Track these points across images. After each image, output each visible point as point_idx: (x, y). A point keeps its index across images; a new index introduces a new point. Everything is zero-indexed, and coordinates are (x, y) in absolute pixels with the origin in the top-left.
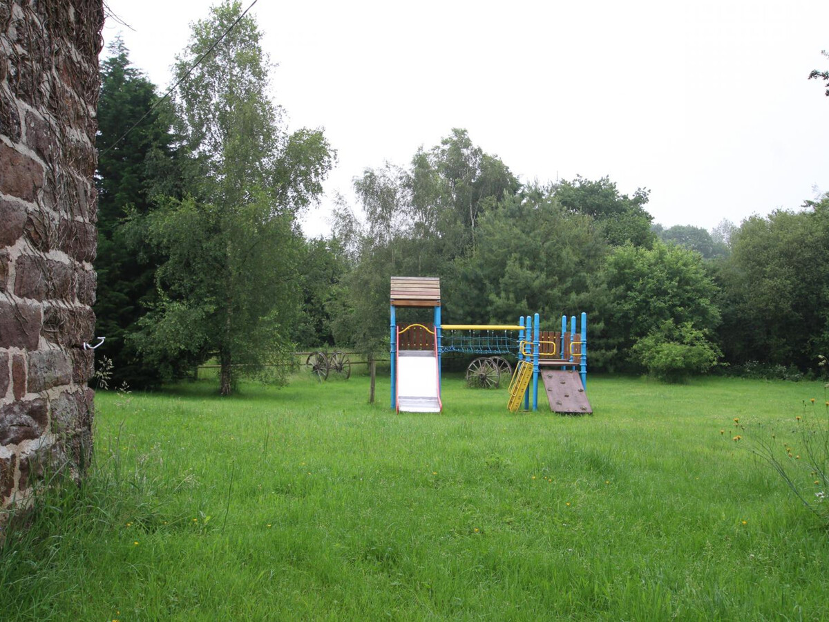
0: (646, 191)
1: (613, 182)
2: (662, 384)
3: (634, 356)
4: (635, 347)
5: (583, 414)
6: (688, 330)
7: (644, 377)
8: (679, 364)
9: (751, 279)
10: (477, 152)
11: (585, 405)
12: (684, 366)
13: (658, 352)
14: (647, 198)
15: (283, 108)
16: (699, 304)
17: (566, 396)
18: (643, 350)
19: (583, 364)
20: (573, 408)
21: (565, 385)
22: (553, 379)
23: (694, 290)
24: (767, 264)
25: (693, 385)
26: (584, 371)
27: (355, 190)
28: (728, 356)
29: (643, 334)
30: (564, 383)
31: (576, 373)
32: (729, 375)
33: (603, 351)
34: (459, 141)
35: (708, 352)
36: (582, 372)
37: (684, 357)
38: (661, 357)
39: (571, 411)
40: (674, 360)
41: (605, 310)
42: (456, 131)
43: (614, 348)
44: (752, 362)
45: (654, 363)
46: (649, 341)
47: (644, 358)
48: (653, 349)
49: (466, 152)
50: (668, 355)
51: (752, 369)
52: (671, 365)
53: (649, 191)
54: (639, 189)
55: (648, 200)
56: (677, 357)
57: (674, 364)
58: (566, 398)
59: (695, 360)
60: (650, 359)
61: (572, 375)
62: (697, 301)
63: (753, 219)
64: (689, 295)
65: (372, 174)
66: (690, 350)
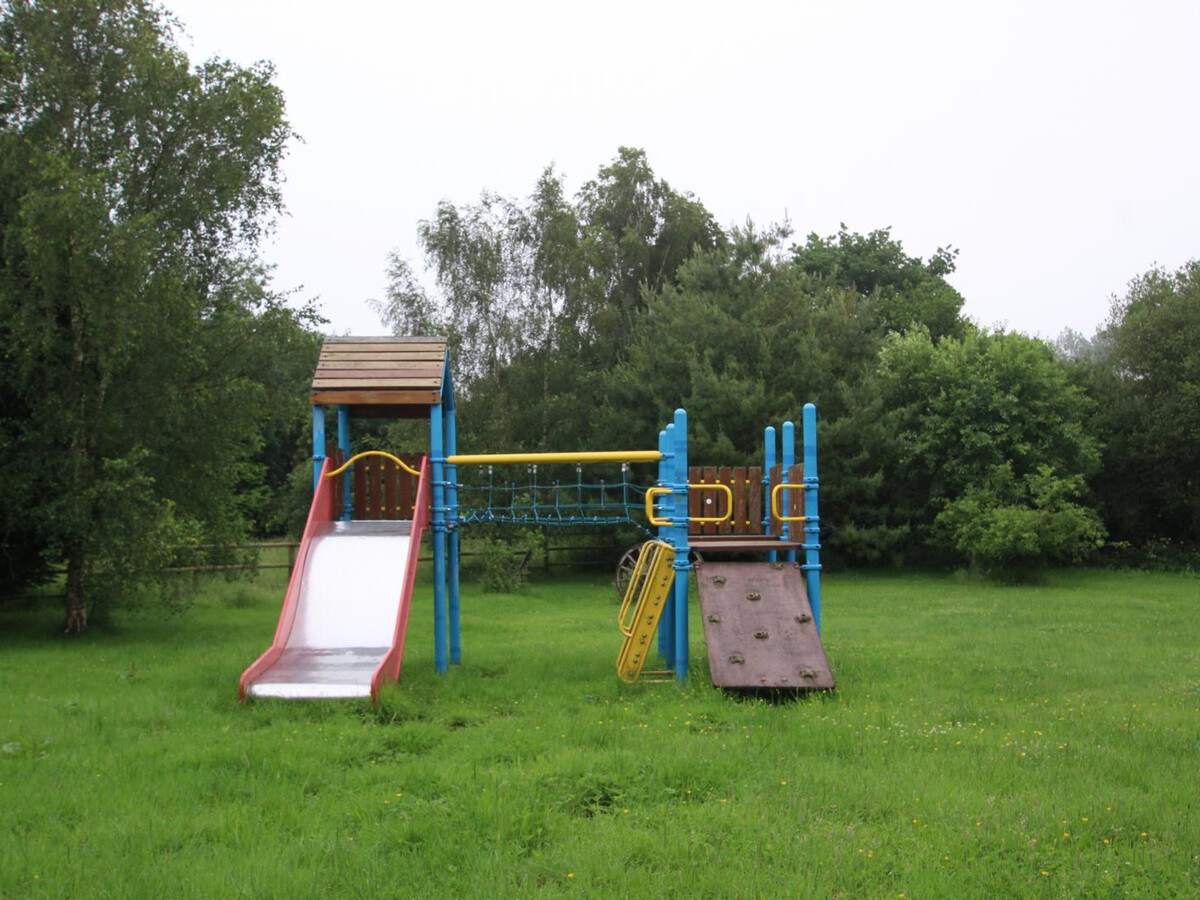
0: (951, 251)
1: (896, 240)
2: (997, 586)
3: (941, 534)
4: (940, 516)
5: (803, 693)
6: (1046, 480)
7: (961, 573)
8: (1030, 546)
9: (1151, 388)
10: (661, 190)
11: (814, 664)
12: (1038, 550)
13: (986, 525)
14: (952, 265)
15: (173, 17)
16: (1061, 435)
17: (761, 637)
18: (958, 522)
19: (812, 544)
20: (775, 671)
21: (760, 604)
22: (727, 588)
23: (1049, 409)
24: (1185, 356)
25: (1057, 586)
26: (813, 563)
27: (425, 248)
28: (1114, 529)
29: (954, 492)
30: (757, 599)
31: (792, 570)
32: (1118, 566)
33: (883, 528)
34: (630, 171)
35: (1087, 523)
36: (808, 565)
37: (1038, 532)
38: (994, 534)
39: (770, 682)
40: (1018, 538)
41: (883, 451)
42: (625, 153)
43: (904, 523)
44: (1158, 540)
45: (979, 546)
46: (967, 504)
47: (960, 536)
48: (976, 520)
49: (641, 188)
50: (1006, 529)
51: (1159, 554)
52: (1015, 548)
53: (956, 251)
54: (940, 250)
55: (954, 268)
56: (1026, 532)
57: (1019, 545)
58: (760, 642)
59: (1060, 538)
60: (971, 538)
61: (780, 575)
62: (1057, 429)
63: (1152, 279)
64: (1040, 419)
65: (454, 216)
66: (1049, 521)
